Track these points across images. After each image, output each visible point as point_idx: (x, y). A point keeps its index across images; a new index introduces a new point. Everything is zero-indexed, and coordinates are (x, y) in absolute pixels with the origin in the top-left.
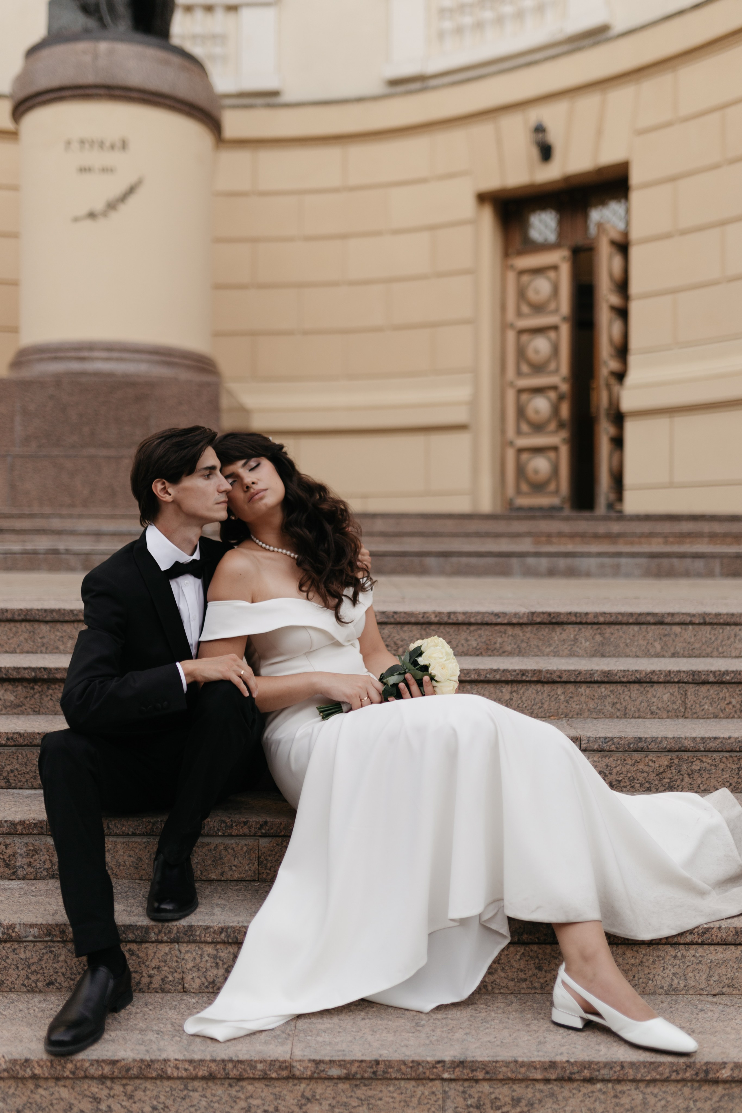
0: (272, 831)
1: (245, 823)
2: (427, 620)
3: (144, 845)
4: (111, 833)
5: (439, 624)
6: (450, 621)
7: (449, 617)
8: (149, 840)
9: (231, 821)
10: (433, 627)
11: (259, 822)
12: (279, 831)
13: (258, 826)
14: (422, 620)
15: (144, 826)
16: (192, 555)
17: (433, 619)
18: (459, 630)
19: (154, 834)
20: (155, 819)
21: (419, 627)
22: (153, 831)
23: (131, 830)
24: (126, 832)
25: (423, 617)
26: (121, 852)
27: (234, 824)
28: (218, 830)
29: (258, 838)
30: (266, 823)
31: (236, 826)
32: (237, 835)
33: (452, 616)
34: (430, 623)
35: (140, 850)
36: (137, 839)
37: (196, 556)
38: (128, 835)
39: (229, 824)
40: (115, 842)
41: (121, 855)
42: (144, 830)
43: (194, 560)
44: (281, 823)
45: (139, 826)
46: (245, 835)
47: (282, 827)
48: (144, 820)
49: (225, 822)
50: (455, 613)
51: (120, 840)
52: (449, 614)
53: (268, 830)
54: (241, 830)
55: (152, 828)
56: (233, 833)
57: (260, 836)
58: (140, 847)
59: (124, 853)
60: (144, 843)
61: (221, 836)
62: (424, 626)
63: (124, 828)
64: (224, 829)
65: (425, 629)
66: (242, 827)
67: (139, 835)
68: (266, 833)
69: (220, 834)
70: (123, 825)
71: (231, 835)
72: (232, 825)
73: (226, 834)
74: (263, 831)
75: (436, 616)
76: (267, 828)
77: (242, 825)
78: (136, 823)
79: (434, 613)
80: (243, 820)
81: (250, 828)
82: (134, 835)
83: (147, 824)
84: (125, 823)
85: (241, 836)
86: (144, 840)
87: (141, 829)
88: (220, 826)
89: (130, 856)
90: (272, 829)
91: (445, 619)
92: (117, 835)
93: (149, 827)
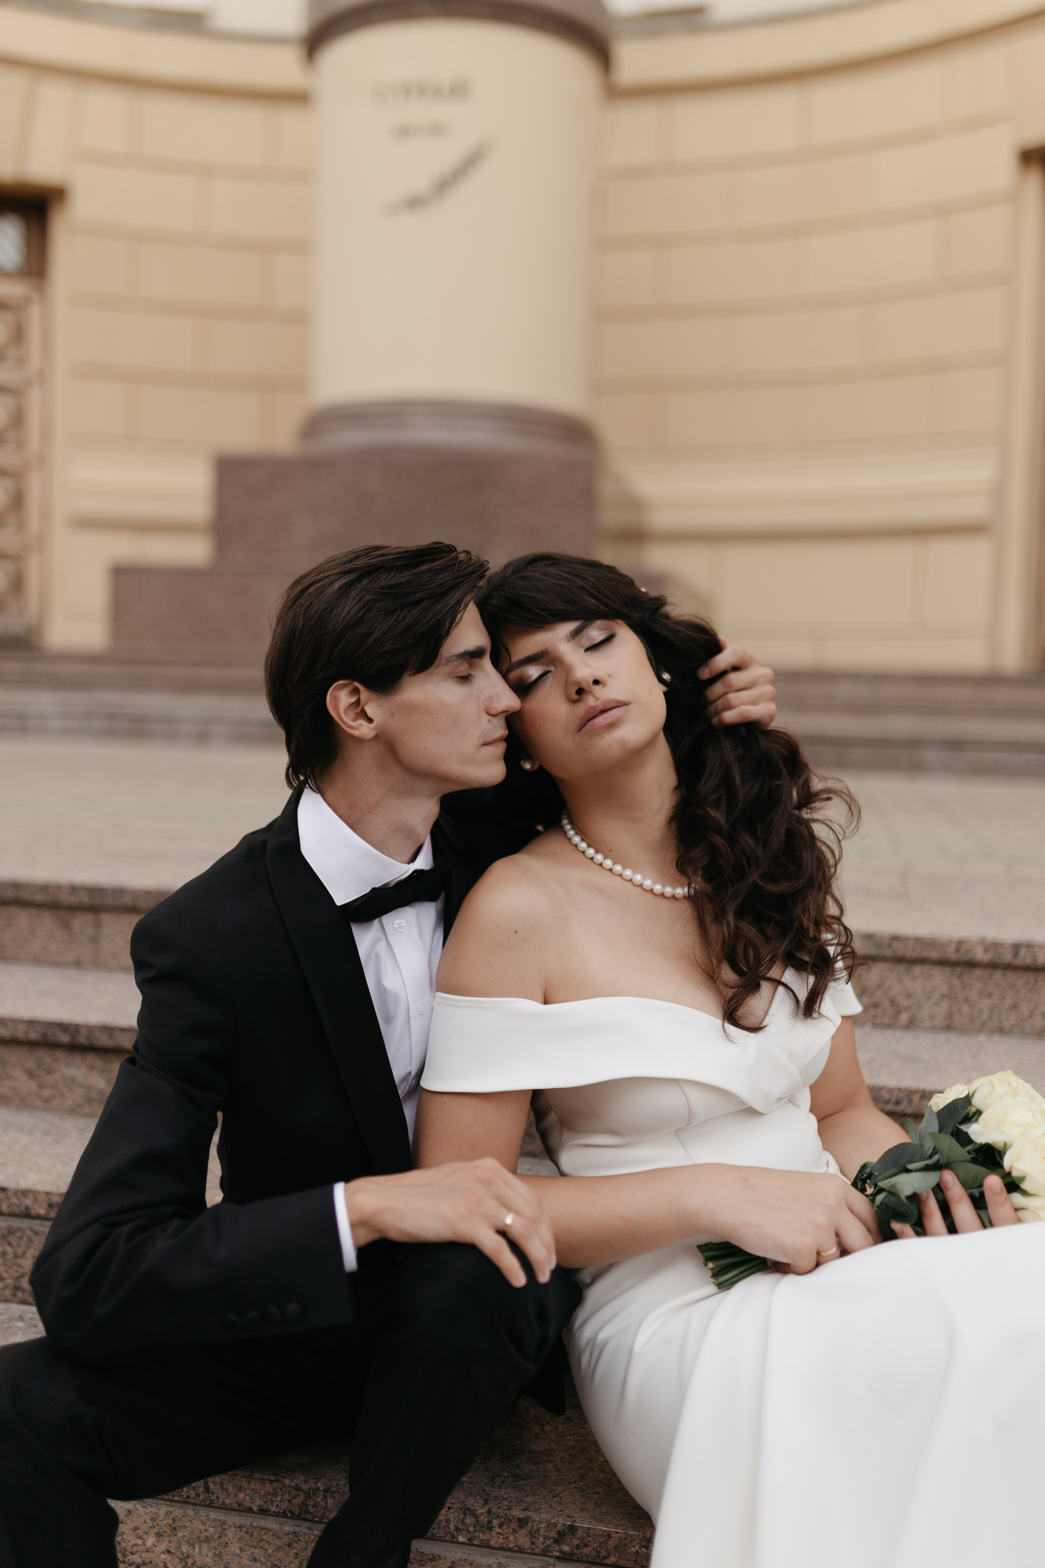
0: (587, 1551)
1: (523, 1522)
2: (966, 958)
3: (285, 1539)
4: (212, 1501)
5: (994, 966)
6: (1019, 961)
7: (1016, 954)
8: (297, 1529)
9: (489, 1512)
10: (978, 972)
11: (555, 1525)
12: (603, 1552)
13: (553, 1534)
14: (954, 957)
15: (287, 1497)
16: (413, 859)
17: (980, 955)
18: (1036, 981)
19: (309, 1518)
20: (311, 1484)
21: (947, 970)
22: (307, 1512)
23: (258, 1502)
24: (247, 1504)
25: (957, 950)
26: (234, 1548)
27: (495, 1522)
28: (457, 1529)
29: (552, 1561)
30: (572, 1529)
31: (500, 1526)
32: (501, 1549)
33: (1023, 952)
34: (971, 964)
35: (278, 1549)
36: (272, 1524)
37: (424, 862)
38: (250, 1510)
39: (484, 1519)
40: (224, 1523)
41: (234, 1554)
42: (285, 1505)
43: (418, 873)
44: (609, 1535)
45: (275, 1495)
46: (521, 1551)
47: (611, 1544)
48: (287, 1482)
49: (473, 1513)
50: (1029, 946)
51: (234, 1519)
52: (1016, 947)
53: (578, 1547)
54: (511, 1538)
55: (304, 1503)
56: (492, 1543)
57: (558, 1558)
58: (278, 1542)
59: (242, 1550)
60: (288, 1534)
61: (463, 1543)
62: (959, 970)
63: (241, 1495)
64: (471, 1529)
65: (960, 976)
66: (514, 1531)
67: (277, 1515)
68: (571, 1553)
69: (461, 1539)
70: (240, 1489)
71: (485, 1545)
72: (490, 1522)
73: (476, 1542)
74: (566, 1548)
75: (986, 950)
76: (576, 1542)
77: (515, 1525)
78: (269, 1487)
79: (982, 941)
80: (517, 1513)
81: (533, 1535)
82: (263, 1512)
83: (294, 1493)
84: (245, 1484)
85: (511, 1550)
86: (287, 1528)
87: (279, 1503)
88: (463, 1523)
89: (255, 1560)
90: (586, 1545)
91: (1008, 957)
92: (224, 1507)
93: (297, 1501)
